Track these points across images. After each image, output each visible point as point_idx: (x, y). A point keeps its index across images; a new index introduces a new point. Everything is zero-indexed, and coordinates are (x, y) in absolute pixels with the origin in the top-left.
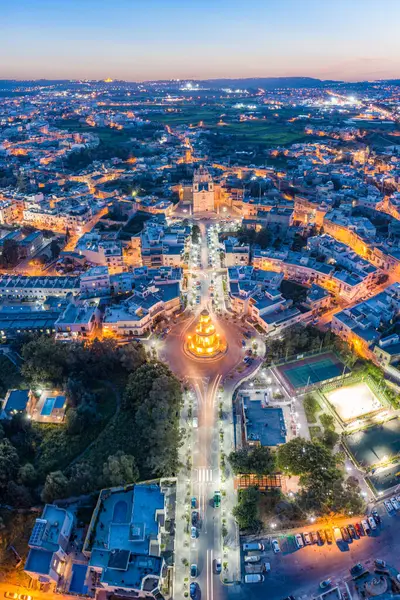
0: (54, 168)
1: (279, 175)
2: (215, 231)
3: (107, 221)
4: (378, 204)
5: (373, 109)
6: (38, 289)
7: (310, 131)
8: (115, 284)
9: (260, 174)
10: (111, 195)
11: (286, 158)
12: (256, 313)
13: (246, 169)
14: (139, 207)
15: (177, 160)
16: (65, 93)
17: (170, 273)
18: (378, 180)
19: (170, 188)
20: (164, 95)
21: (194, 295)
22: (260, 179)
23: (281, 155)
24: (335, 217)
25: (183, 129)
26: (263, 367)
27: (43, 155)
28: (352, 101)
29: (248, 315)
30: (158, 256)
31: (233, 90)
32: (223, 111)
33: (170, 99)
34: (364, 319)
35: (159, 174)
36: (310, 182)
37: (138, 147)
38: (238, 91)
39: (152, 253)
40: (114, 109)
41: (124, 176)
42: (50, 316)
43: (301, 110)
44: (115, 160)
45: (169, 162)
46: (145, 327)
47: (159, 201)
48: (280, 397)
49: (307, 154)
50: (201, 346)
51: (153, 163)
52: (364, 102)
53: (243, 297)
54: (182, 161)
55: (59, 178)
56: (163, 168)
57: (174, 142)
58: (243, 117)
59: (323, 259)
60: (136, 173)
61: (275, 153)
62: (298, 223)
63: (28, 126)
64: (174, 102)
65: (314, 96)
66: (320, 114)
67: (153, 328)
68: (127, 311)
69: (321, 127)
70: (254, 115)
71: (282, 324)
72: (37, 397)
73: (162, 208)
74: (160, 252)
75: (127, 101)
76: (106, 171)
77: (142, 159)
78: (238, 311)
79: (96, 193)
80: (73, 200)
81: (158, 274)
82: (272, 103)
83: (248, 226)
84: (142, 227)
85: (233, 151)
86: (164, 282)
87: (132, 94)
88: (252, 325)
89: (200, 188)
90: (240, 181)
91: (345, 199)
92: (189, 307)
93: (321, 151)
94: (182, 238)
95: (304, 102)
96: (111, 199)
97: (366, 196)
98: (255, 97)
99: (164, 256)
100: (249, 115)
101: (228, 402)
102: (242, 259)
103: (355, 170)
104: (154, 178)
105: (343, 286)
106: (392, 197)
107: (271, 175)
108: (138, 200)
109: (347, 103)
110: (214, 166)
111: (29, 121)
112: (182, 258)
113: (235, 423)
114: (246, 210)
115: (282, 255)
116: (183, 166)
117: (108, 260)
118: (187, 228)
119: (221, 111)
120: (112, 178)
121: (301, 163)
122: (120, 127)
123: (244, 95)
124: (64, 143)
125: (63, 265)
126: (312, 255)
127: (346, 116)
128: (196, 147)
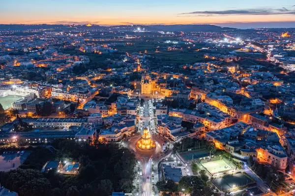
0: (66, 73)
1: (186, 78)
2: (152, 102)
3: (99, 97)
4: (237, 90)
5: (250, 45)
6: (65, 123)
7: (207, 57)
8: (105, 121)
9: (175, 77)
10: (100, 85)
11: (190, 70)
12: (169, 132)
13: (168, 74)
14: (115, 91)
15: (133, 70)
16: (62, 33)
17: (130, 116)
18: (240, 80)
19: (130, 83)
20: (124, 34)
21: (141, 126)
22: (175, 79)
23: (188, 68)
24: (212, 96)
25: (136, 54)
26: (172, 154)
27: (58, 67)
28: (238, 40)
29: (165, 135)
30: (124, 110)
31: (165, 32)
32: (159, 45)
33: (127, 37)
34: (221, 134)
35: (124, 76)
36: (202, 81)
37: (111, 63)
38: (168, 33)
39: (122, 109)
40: (95, 42)
41: (105, 77)
42: (72, 133)
43: (204, 45)
44: (100, 69)
45: (129, 71)
46: (119, 138)
47: (124, 89)
48: (180, 165)
49: (202, 68)
50: (144, 144)
51: (121, 71)
52: (245, 42)
53: (164, 126)
54: (135, 71)
55: (70, 78)
56: (126, 74)
57: (131, 61)
58: (170, 48)
59: (203, 113)
60: (111, 76)
61: (185, 67)
62: (192, 99)
63: (44, 52)
64: (130, 39)
65: (214, 37)
66: (215, 48)
67: (123, 138)
68: (111, 131)
69: (213, 55)
70: (175, 47)
71: (181, 137)
72: (64, 165)
73: (126, 91)
74: (126, 109)
75: (102, 38)
76: (96, 75)
77: (114, 69)
78: (161, 132)
79: (92, 84)
80: (79, 88)
81: (125, 117)
82: (188, 40)
83: (168, 100)
84: (117, 99)
85: (162, 66)
86: (128, 120)
87: (105, 34)
88: (167, 138)
89: (145, 82)
90: (165, 80)
91: (219, 88)
92: (139, 131)
93: (210, 67)
94: (135, 103)
95: (207, 40)
96: (100, 87)
97: (231, 87)
98: (178, 36)
99: (128, 111)
100: (173, 47)
101: (156, 166)
102: (164, 113)
103: (228, 75)
104: (121, 78)
105: (212, 123)
106: (246, 87)
107: (181, 77)
108: (114, 88)
109: (234, 42)
110: (153, 73)
111: (43, 49)
112: (136, 112)
113: (159, 174)
114: (167, 93)
115: (183, 110)
116: (136, 73)
117: (101, 112)
118: (138, 100)
119: (157, 44)
120: (99, 78)
121: (198, 72)
122: (100, 53)
123: (171, 35)
124: (69, 61)
125: (76, 115)
126: (198, 111)
127: (232, 49)
128: (143, 64)
